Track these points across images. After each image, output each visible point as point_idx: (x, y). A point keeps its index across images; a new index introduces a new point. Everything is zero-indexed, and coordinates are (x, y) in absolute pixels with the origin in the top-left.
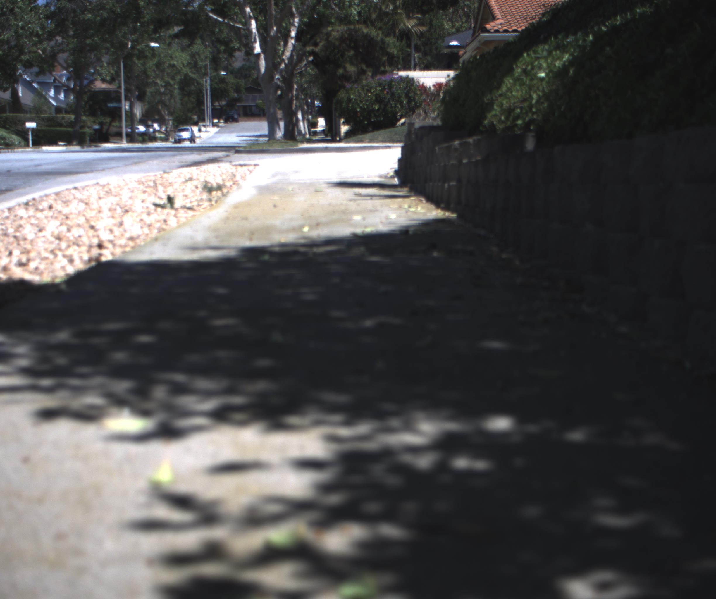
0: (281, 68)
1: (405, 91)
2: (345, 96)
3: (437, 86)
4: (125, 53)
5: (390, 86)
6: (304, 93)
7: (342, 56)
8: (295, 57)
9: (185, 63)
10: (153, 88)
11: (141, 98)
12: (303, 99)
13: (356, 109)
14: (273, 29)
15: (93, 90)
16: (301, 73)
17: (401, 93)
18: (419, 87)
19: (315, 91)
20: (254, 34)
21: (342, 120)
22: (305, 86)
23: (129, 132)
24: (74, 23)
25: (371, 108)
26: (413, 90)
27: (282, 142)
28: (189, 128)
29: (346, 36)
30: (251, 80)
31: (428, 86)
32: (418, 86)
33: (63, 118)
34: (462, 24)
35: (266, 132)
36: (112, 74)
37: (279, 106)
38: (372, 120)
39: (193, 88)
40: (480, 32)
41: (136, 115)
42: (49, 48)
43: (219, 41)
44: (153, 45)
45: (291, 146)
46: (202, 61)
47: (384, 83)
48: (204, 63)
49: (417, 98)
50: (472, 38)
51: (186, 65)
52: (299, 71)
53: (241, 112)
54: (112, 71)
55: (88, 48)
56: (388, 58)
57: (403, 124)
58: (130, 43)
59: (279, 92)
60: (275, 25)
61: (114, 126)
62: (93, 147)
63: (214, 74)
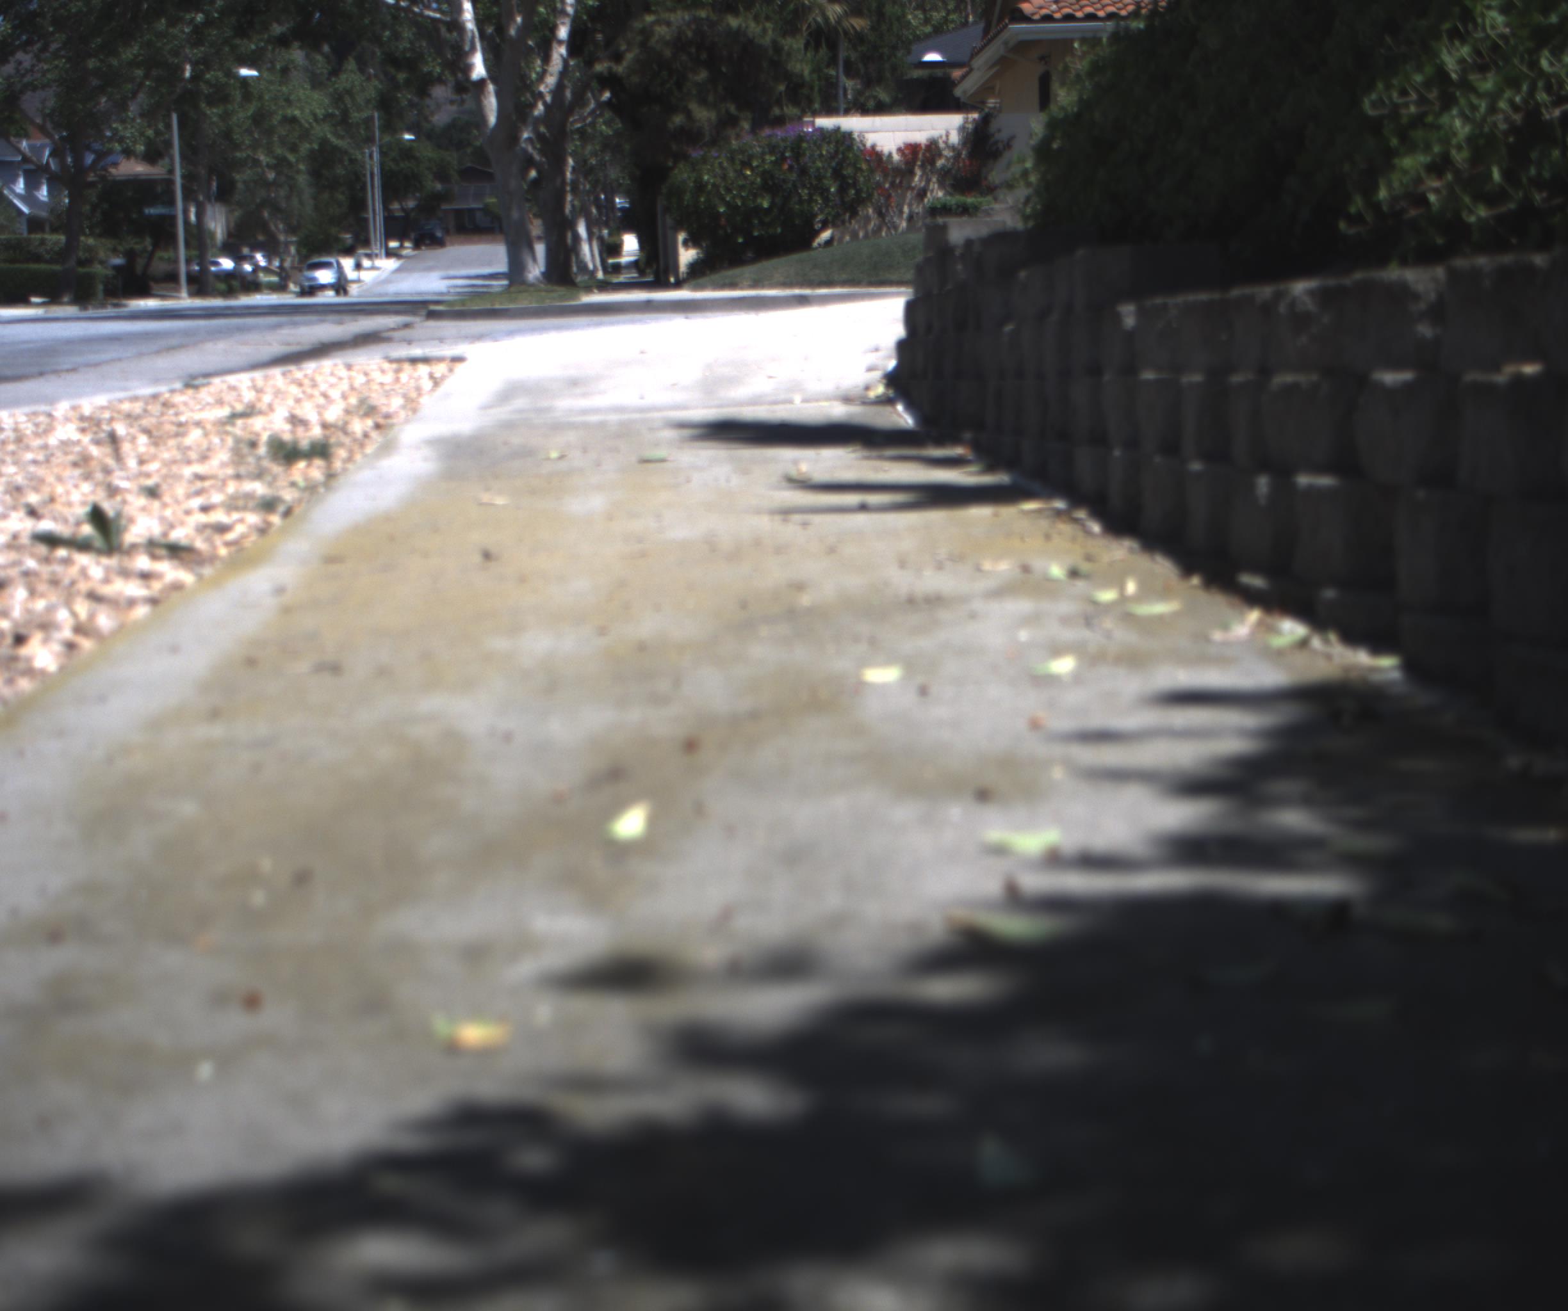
0: (536, 113)
1: (834, 164)
2: (689, 178)
3: (907, 152)
4: (179, 91)
5: (798, 153)
6: (590, 178)
7: (679, 85)
8: (568, 94)
9: (320, 112)
10: (249, 172)
11: (224, 195)
12: (589, 193)
13: (715, 207)
14: (515, 21)
15: (110, 178)
16: (582, 132)
17: (823, 168)
18: (864, 155)
19: (614, 173)
20: (470, 34)
21: (681, 237)
22: (593, 161)
23: (196, 271)
25: (753, 205)
26: (853, 161)
27: (540, 290)
28: (332, 260)
29: (690, 34)
30: (469, 150)
31: (886, 151)
32: (861, 151)
33: (43, 242)
34: (948, 14)
35: (502, 266)
36: (148, 138)
37: (533, 208)
38: (756, 234)
39: (340, 171)
40: (1007, 21)
41: (212, 235)
43: (393, 60)
44: (245, 72)
45: (562, 298)
46: (359, 110)
47: (782, 144)
48: (365, 115)
49: (862, 179)
50: (984, 38)
51: (321, 117)
52: (579, 125)
53: (451, 224)
54: (150, 132)
55: (95, 82)
56: (787, 87)
57: (829, 243)
58: (188, 67)
59: (533, 174)
60: (520, 12)
61: (161, 259)
62: (109, 307)
63: (387, 138)
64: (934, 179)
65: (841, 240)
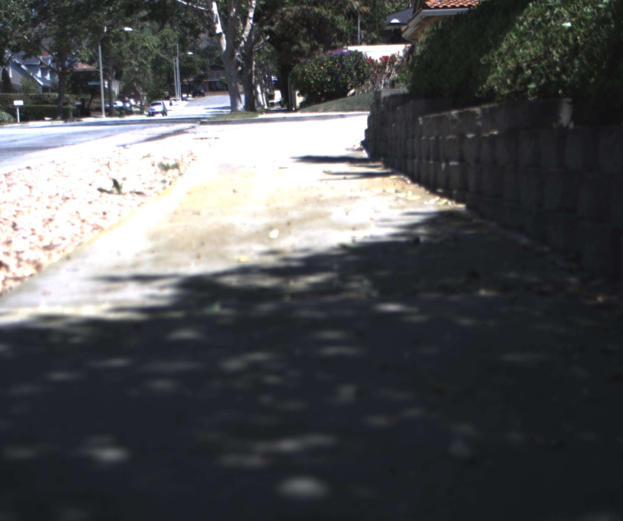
0: (241, 45)
1: (355, 64)
2: (300, 70)
3: (383, 59)
4: (102, 37)
5: (341, 60)
6: (262, 69)
7: (296, 34)
8: (253, 37)
9: (156, 44)
10: (128, 68)
11: (118, 77)
12: (261, 75)
13: (310, 81)
14: (233, 11)
15: (75, 71)
16: (258, 51)
17: (351, 66)
18: (367, 61)
19: (271, 67)
20: (216, 16)
21: (297, 92)
22: (263, 62)
23: (108, 107)
24: (55, 11)
25: (324, 80)
26: (362, 63)
27: (243, 114)
28: (161, 102)
29: (300, 15)
30: (214, 59)
31: (375, 59)
32: (366, 59)
33: (49, 96)
34: (401, 4)
35: (228, 104)
36: (91, 55)
37: (240, 81)
38: (325, 91)
39: (164, 67)
40: (421, 9)
41: (114, 92)
42: (33, 34)
43: (184, 24)
44: (127, 29)
45: (252, 116)
46: (171, 43)
47: (335, 57)
48: (173, 45)
49: (366, 70)
50: (413, 14)
51: (157, 46)
52: (257, 49)
53: (207, 87)
54: (91, 53)
55: (69, 33)
56: (338, 35)
57: (353, 94)
58: (106, 28)
59: (240, 68)
60: (235, 7)
61: (94, 102)
62: (75, 121)
63: (182, 54)
64: (394, 70)
65: (358, 93)
